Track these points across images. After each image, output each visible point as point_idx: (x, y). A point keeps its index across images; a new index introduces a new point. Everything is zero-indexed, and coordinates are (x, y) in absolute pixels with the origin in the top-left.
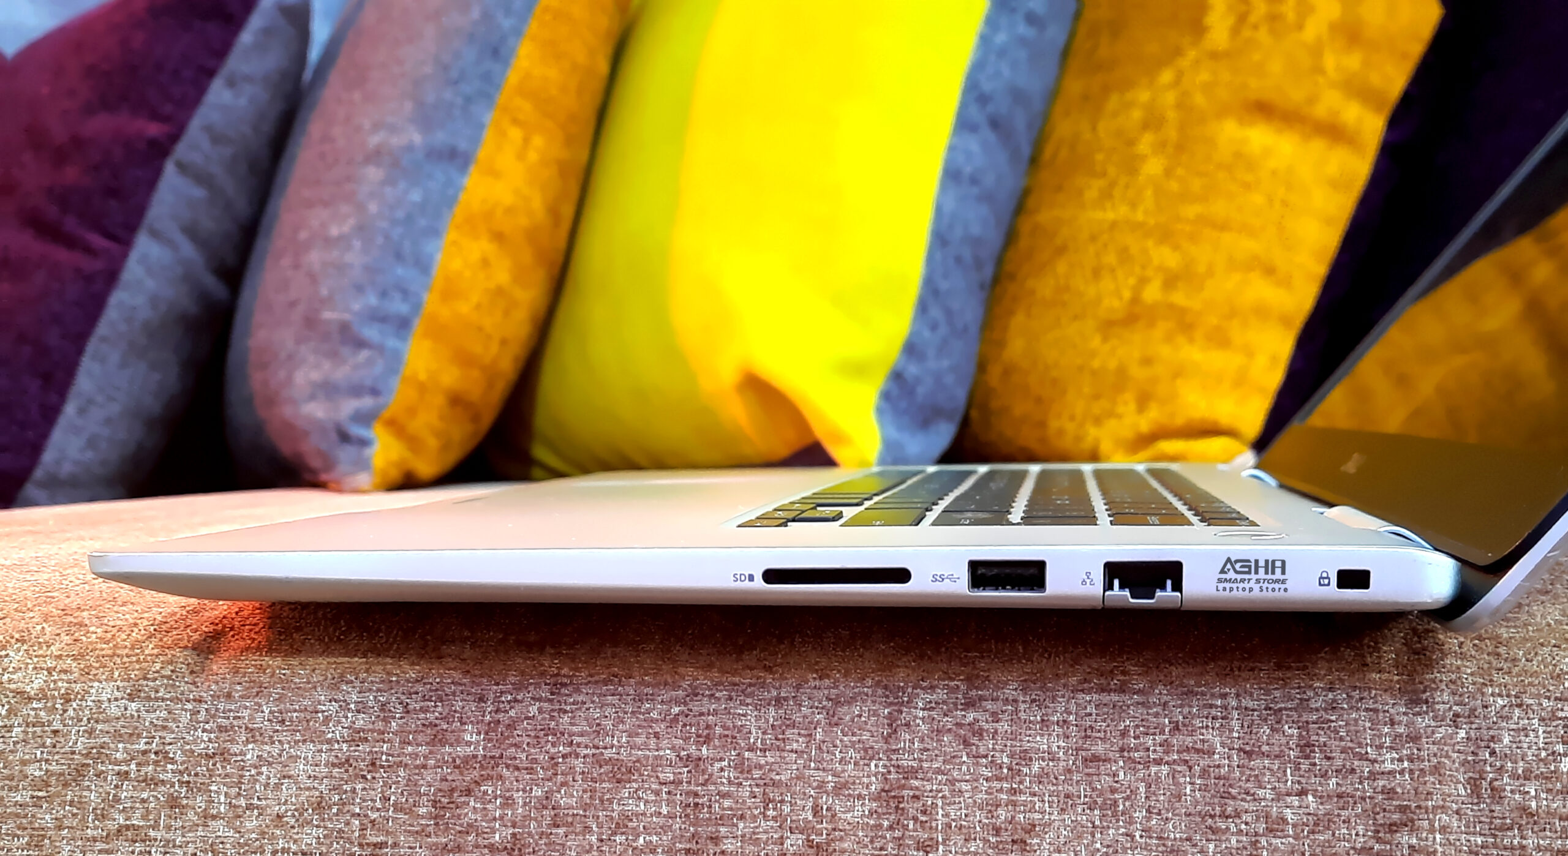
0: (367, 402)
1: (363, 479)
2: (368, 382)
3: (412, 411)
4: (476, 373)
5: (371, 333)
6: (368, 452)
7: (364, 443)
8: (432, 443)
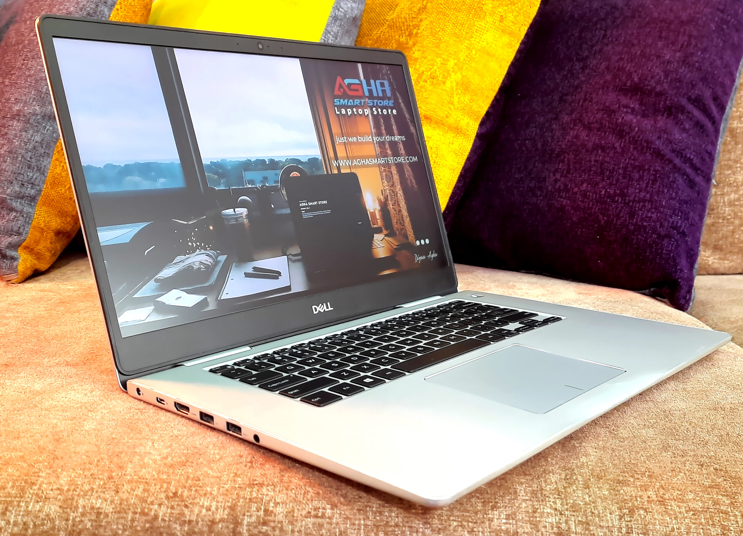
0: (15, 239)
1: (14, 277)
2: (15, 229)
3: (37, 242)
4: (69, 219)
5: (16, 204)
6: (15, 263)
7: (13, 259)
8: (48, 254)
